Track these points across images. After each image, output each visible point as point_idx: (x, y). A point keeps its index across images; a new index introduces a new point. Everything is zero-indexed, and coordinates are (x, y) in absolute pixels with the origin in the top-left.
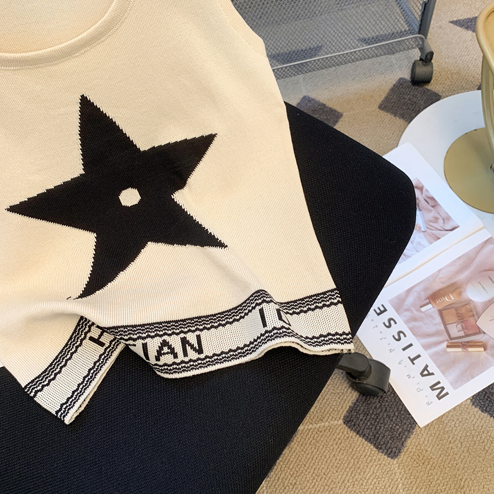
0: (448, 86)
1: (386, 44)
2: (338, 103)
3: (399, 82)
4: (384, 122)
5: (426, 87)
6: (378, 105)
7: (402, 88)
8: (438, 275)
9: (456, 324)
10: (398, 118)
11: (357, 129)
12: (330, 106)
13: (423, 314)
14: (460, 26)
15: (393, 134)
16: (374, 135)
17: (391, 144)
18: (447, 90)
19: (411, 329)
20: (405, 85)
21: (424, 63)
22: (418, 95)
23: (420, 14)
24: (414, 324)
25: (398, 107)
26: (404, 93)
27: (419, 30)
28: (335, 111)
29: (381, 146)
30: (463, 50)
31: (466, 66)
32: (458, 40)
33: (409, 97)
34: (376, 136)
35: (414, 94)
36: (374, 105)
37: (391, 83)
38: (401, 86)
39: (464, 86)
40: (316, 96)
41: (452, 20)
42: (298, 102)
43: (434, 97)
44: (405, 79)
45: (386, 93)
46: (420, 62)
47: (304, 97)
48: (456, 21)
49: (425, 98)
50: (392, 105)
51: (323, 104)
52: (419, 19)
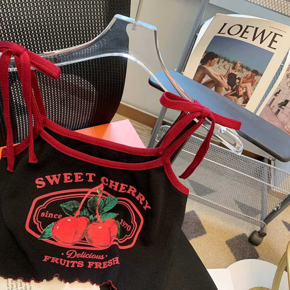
0: (265, 254)
2: (207, 225)
3: (242, 235)
4: (224, 251)
5: (255, 247)
6: (226, 240)
7: (242, 239)
10: (232, 254)
11: (209, 246)
12: (203, 225)
14: (286, 226)
15: (226, 261)
16: (216, 255)
17: (221, 266)
18: (264, 255)
20: (245, 238)
21: (260, 235)
22: (248, 248)
23: (269, 213)
25: (236, 248)
26: (242, 242)
28: (204, 228)
29: (216, 263)
30: (281, 239)
31: (279, 249)
32: (281, 233)
33: (243, 246)
34: (216, 256)
35: (246, 246)
36: (224, 239)
37: (238, 233)
38: (242, 238)
39: (273, 259)
40: (199, 214)
41: (283, 220)
42: (189, 211)
43: (255, 255)
44: (246, 235)
45: (234, 236)
46: (258, 234)
47: (193, 211)
48: (285, 222)
49: (251, 252)
50: (233, 245)
51: (200, 221)
52: (268, 214)
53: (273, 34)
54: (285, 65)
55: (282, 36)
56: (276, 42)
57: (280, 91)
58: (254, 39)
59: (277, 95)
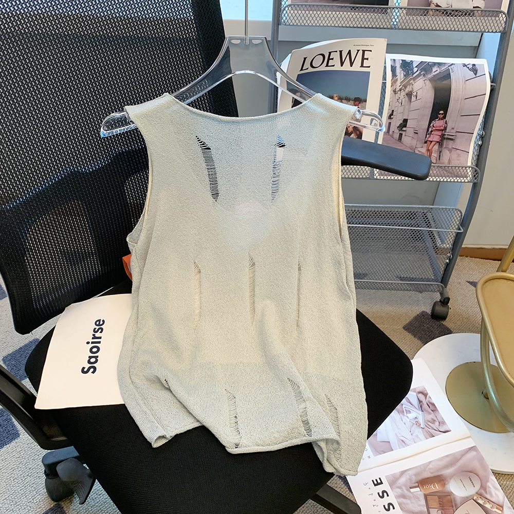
0: (459, 326)
1: (416, 284)
2: (373, 316)
3: (422, 314)
4: (405, 339)
5: (442, 322)
6: (403, 326)
8: (429, 465)
9: (437, 510)
13: (411, 495)
18: (457, 328)
19: (400, 504)
20: (426, 317)
21: (443, 305)
22: (435, 326)
24: (402, 500)
25: (419, 331)
26: (424, 322)
27: (442, 281)
32: (471, 296)
33: (428, 326)
35: (432, 325)
36: (400, 325)
37: (415, 313)
38: (423, 317)
41: (469, 280)
43: (446, 331)
44: (427, 312)
45: (411, 319)
46: (439, 303)
48: (472, 282)
49: (439, 330)
50: (414, 329)
52: (442, 273)
53: (361, 53)
54: (387, 81)
55: (371, 51)
56: (367, 59)
57: (393, 111)
58: (342, 64)
59: (392, 117)
